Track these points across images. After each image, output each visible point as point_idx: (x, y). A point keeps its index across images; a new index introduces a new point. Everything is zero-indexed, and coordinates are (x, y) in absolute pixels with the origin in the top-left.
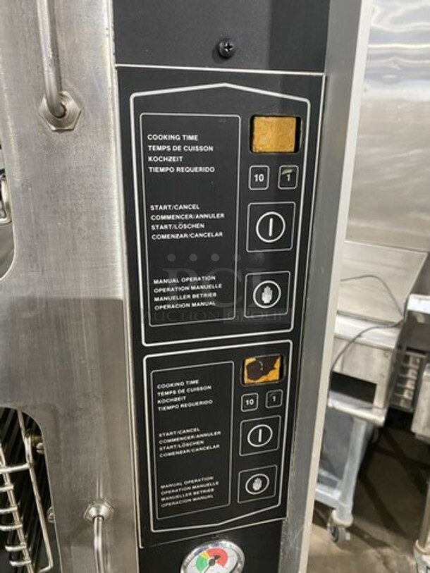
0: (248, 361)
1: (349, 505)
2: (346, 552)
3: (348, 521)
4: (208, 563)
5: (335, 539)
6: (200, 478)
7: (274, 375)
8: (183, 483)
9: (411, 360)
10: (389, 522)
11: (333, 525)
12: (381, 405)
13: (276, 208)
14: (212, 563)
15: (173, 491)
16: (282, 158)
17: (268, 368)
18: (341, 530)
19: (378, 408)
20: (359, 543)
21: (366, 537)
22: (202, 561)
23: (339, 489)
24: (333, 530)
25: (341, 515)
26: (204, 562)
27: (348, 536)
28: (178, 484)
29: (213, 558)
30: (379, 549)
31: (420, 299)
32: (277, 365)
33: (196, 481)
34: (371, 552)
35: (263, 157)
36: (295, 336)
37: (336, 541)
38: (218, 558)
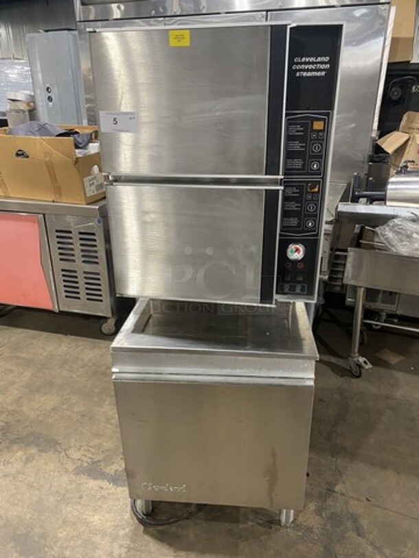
0: (310, 184)
7: (316, 190)
13: (319, 143)
16: (320, 131)
17: (315, 187)
22: (293, 250)
32: (317, 187)
35: (315, 131)
36: (322, 178)
38: (297, 250)
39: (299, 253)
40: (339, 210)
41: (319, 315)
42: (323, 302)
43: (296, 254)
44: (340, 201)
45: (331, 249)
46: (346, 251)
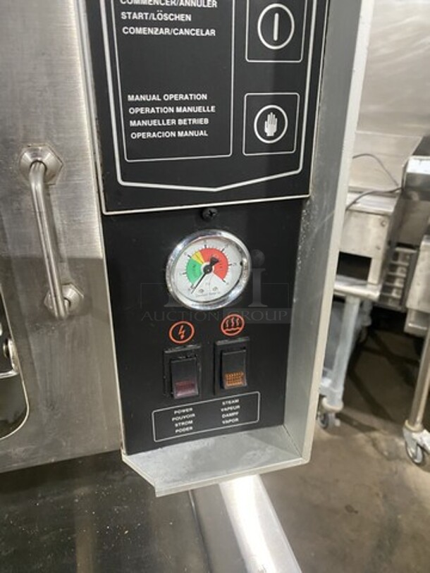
1: (340, 390)
2: (336, 437)
3: (338, 406)
4: (202, 271)
5: (324, 426)
6: (188, 93)
8: (161, 97)
9: (400, 257)
10: (376, 409)
11: (324, 412)
12: (376, 282)
14: (207, 270)
15: (147, 110)
18: (332, 416)
19: (372, 284)
20: (348, 428)
21: (355, 423)
22: (194, 266)
23: (329, 377)
24: (323, 417)
25: (331, 402)
26: (197, 268)
27: (338, 423)
28: (154, 98)
29: (208, 263)
30: (367, 433)
31: (421, 160)
33: (181, 97)
34: (361, 436)
37: (325, 428)
38: (215, 263)
39: (222, 275)
40: (409, 170)
41: (361, 341)
42: (368, 323)
43: (212, 278)
44: (415, 154)
45: (389, 243)
46: (416, 247)
